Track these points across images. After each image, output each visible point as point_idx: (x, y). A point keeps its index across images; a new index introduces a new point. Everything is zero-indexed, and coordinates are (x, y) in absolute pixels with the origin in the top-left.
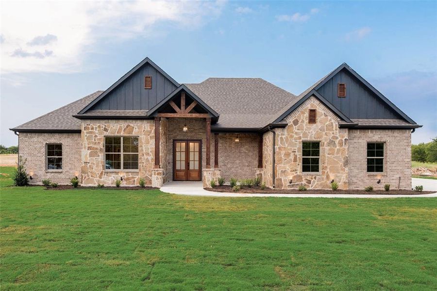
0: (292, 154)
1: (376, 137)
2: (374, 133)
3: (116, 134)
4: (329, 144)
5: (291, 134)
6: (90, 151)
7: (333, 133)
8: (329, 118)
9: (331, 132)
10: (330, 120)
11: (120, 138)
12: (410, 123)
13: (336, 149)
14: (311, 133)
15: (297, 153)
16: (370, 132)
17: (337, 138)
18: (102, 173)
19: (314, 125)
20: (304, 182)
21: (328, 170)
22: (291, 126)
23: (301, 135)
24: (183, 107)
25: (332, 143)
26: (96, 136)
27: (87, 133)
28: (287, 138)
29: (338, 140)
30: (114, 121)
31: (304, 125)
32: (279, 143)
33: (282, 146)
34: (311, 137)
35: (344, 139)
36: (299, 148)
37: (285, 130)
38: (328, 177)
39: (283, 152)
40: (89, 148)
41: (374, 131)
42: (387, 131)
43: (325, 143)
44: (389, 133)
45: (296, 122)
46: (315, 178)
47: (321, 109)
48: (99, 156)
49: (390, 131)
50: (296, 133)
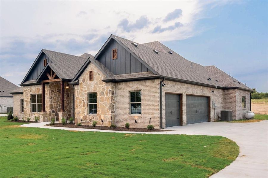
0: (82, 102)
2: (133, 84)
3: (34, 93)
5: (82, 88)
6: (26, 103)
7: (103, 87)
8: (101, 76)
9: (101, 86)
11: (36, 95)
12: (154, 74)
14: (91, 87)
15: (84, 101)
18: (30, 114)
19: (93, 81)
20: (88, 121)
21: (100, 112)
22: (82, 83)
23: (87, 89)
24: (51, 76)
25: (102, 93)
26: (28, 95)
27: (25, 93)
28: (80, 91)
29: (105, 91)
30: (33, 86)
31: (88, 82)
32: (76, 95)
33: (78, 97)
34: (91, 91)
35: (108, 90)
37: (79, 86)
38: (100, 117)
39: (78, 101)
40: (26, 101)
41: (133, 82)
43: (99, 93)
45: (84, 81)
46: (94, 118)
47: (96, 70)
48: (29, 105)
49: (143, 81)
50: (84, 88)
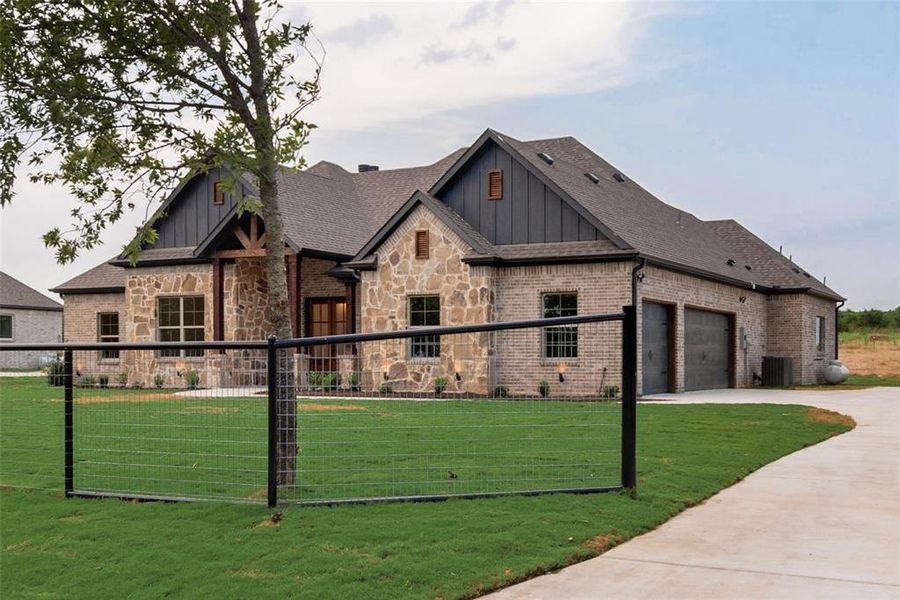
0: (389, 322)
1: (558, 281)
2: (554, 272)
3: (172, 293)
4: (453, 300)
5: (387, 282)
6: (136, 325)
7: (460, 278)
8: (454, 246)
9: (456, 276)
10: (455, 251)
11: (178, 300)
12: (619, 248)
13: (465, 311)
14: (421, 278)
15: (397, 320)
16: (544, 272)
17: (467, 287)
18: (153, 364)
19: (428, 262)
20: (410, 378)
21: (452, 353)
22: (387, 266)
23: (405, 284)
24: (253, 238)
25: (458, 297)
26: (144, 298)
27: (133, 292)
28: (380, 291)
29: (469, 291)
30: (169, 269)
31: (410, 263)
32: (368, 301)
33: (373, 306)
34: (422, 288)
35: (478, 290)
36: (400, 311)
37: (378, 275)
38: (451, 367)
39: (374, 319)
40: (136, 319)
41: (554, 268)
42: (579, 267)
43: (447, 298)
44: (583, 270)
45: (395, 259)
46: (429, 370)
47: (437, 230)
48: (148, 333)
49: (585, 266)
50: (396, 280)
